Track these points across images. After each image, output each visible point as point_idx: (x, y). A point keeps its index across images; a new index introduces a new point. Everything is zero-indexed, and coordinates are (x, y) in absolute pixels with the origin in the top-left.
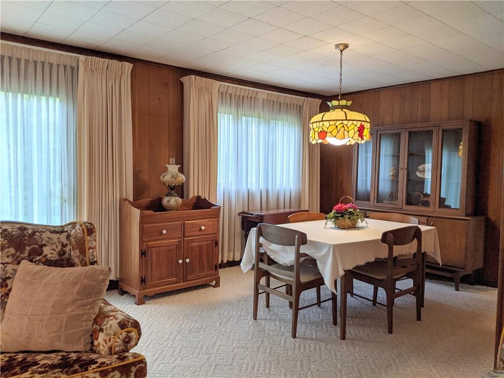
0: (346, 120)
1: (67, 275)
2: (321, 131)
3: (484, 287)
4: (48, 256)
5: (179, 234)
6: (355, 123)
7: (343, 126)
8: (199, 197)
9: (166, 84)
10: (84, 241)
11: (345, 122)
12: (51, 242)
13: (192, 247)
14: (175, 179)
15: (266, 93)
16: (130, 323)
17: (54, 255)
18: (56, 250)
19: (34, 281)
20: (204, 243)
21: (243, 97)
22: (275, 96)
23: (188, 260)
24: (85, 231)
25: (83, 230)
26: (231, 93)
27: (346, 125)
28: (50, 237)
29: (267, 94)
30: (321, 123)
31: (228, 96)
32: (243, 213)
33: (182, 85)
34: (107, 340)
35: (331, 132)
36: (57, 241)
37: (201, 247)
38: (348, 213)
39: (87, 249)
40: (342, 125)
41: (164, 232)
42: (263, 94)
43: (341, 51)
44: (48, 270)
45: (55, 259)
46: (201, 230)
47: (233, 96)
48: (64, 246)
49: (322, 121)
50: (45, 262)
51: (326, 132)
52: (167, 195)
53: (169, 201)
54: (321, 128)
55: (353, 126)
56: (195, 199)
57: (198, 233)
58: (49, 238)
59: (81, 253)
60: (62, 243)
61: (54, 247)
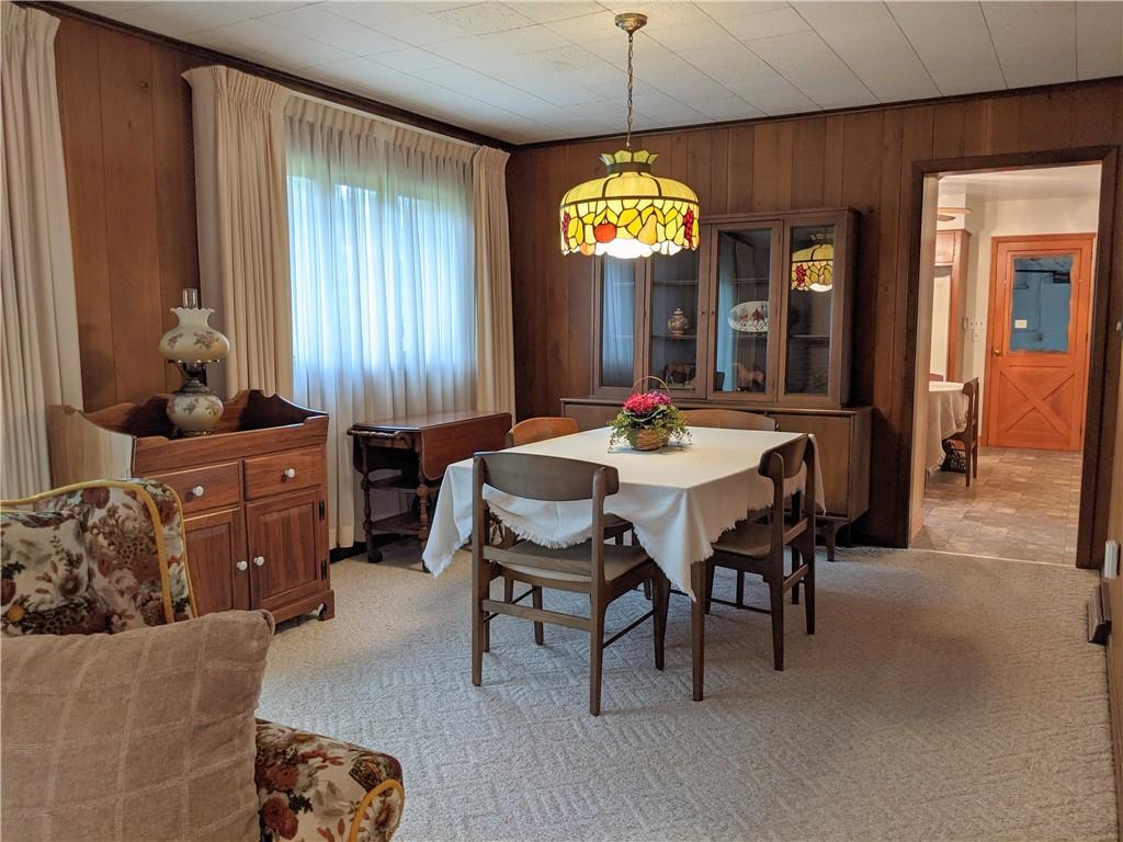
0: (660, 197)
1: (146, 653)
2: (601, 224)
3: (873, 549)
4: (31, 600)
5: (234, 494)
6: (678, 204)
7: (654, 213)
8: (254, 396)
9: (146, 86)
10: (153, 540)
11: (658, 203)
12: (34, 555)
13: (266, 524)
14: (208, 346)
15: (391, 126)
16: (381, 767)
17: (48, 597)
18: (54, 577)
19: (38, 690)
20: (294, 511)
21: (341, 133)
22: (412, 136)
23: (260, 561)
24: (154, 509)
25: (145, 508)
26: (311, 120)
27: (661, 210)
28: (28, 538)
29: (394, 129)
30: (602, 204)
31: (306, 129)
32: (356, 427)
33: (187, 90)
34: (334, 831)
35: (626, 226)
36: (53, 551)
37: (286, 523)
38: (659, 414)
39: (163, 564)
40: (651, 209)
41: (199, 491)
42: (386, 128)
43: (631, 33)
44: (67, 645)
45: (53, 606)
46: (284, 478)
47: (318, 128)
48: (73, 562)
49: (604, 198)
50: (24, 619)
51: (616, 227)
52: (182, 391)
53: (191, 408)
54: (603, 215)
55: (674, 212)
56: (246, 400)
57: (278, 487)
58: (30, 544)
59: (140, 578)
60: (68, 554)
61: (47, 568)
